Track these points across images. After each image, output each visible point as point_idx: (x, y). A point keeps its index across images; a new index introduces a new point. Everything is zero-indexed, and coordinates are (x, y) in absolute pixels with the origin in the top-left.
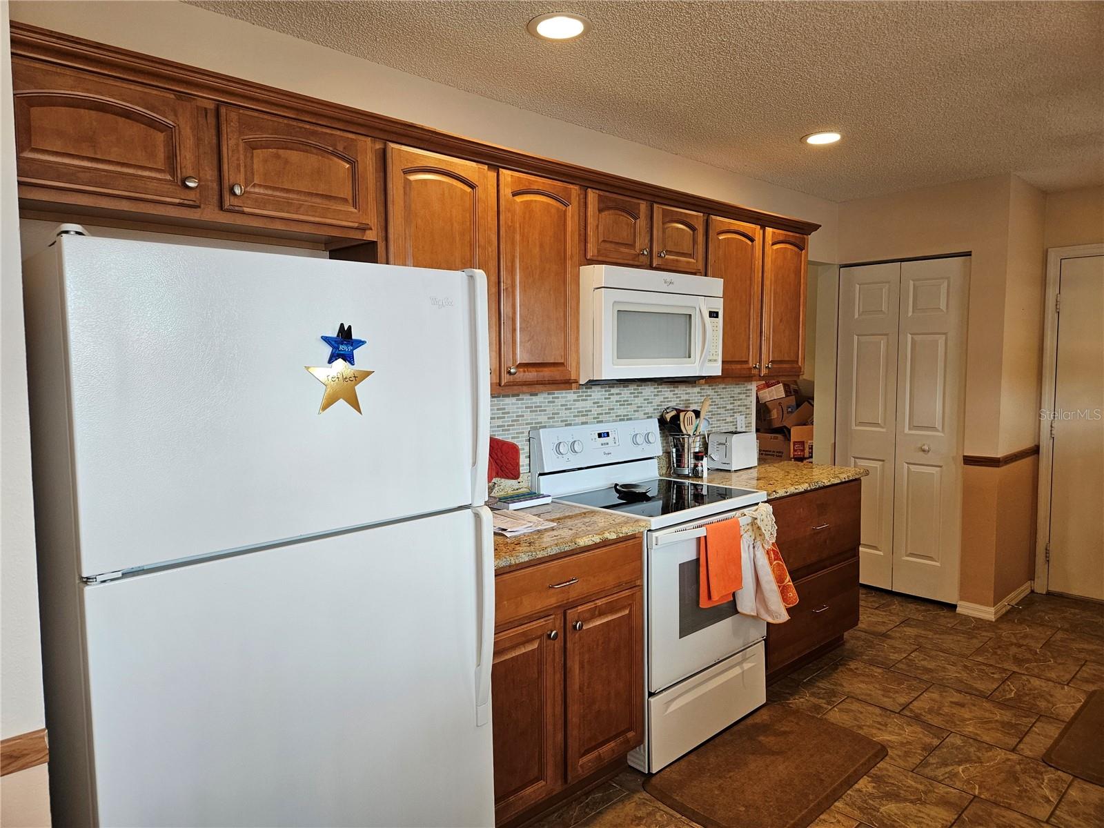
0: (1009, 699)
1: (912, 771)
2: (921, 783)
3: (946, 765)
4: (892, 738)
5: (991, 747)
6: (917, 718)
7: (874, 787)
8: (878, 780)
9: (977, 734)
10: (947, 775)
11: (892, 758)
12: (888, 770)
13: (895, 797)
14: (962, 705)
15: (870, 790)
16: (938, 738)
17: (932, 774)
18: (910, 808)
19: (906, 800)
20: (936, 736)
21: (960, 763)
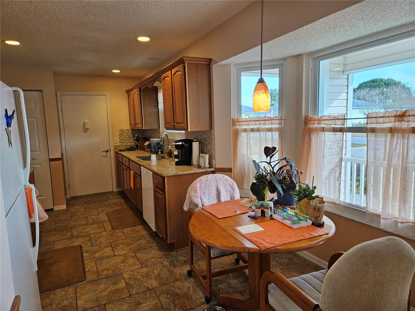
0: (92, 222)
1: (92, 246)
2: (97, 247)
3: (97, 241)
4: (79, 243)
5: (101, 233)
6: (78, 236)
7: (89, 254)
8: (87, 252)
9: (95, 232)
10: (100, 242)
11: (84, 247)
12: (87, 249)
13: (95, 252)
14: (84, 228)
15: (88, 255)
16: (89, 237)
17: (97, 244)
18: (101, 252)
19: (98, 251)
20: (87, 237)
21: (99, 239)
